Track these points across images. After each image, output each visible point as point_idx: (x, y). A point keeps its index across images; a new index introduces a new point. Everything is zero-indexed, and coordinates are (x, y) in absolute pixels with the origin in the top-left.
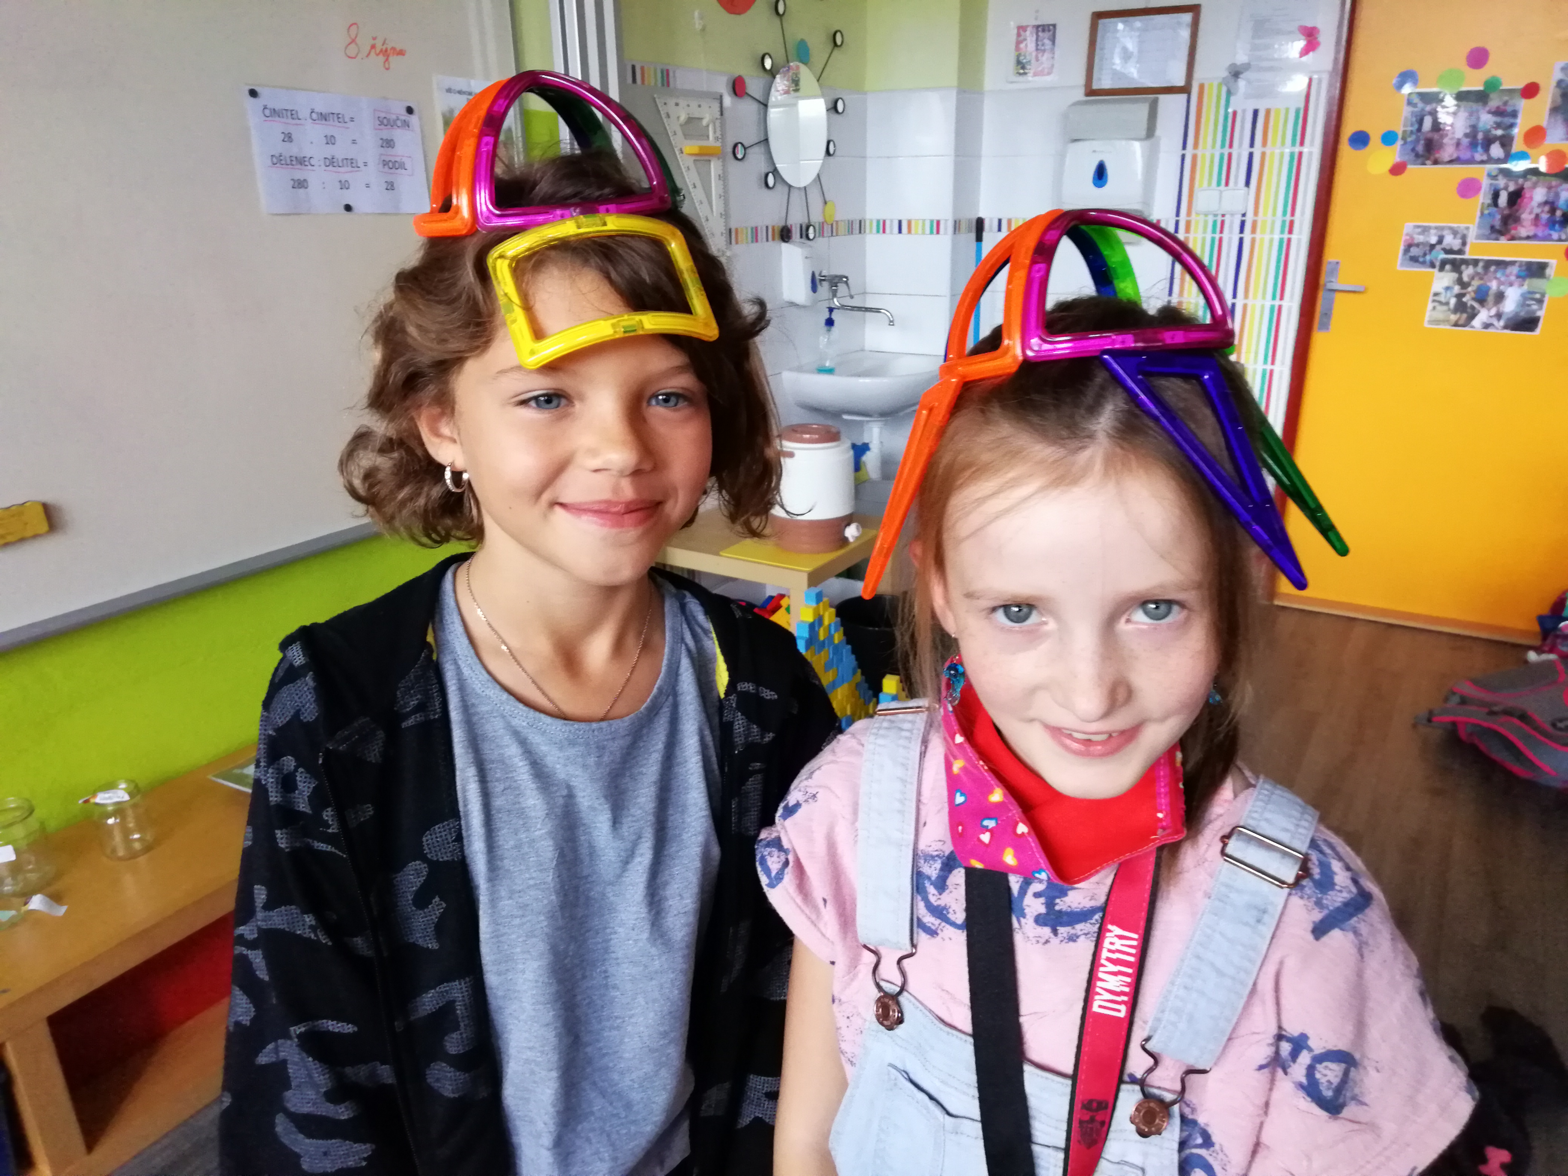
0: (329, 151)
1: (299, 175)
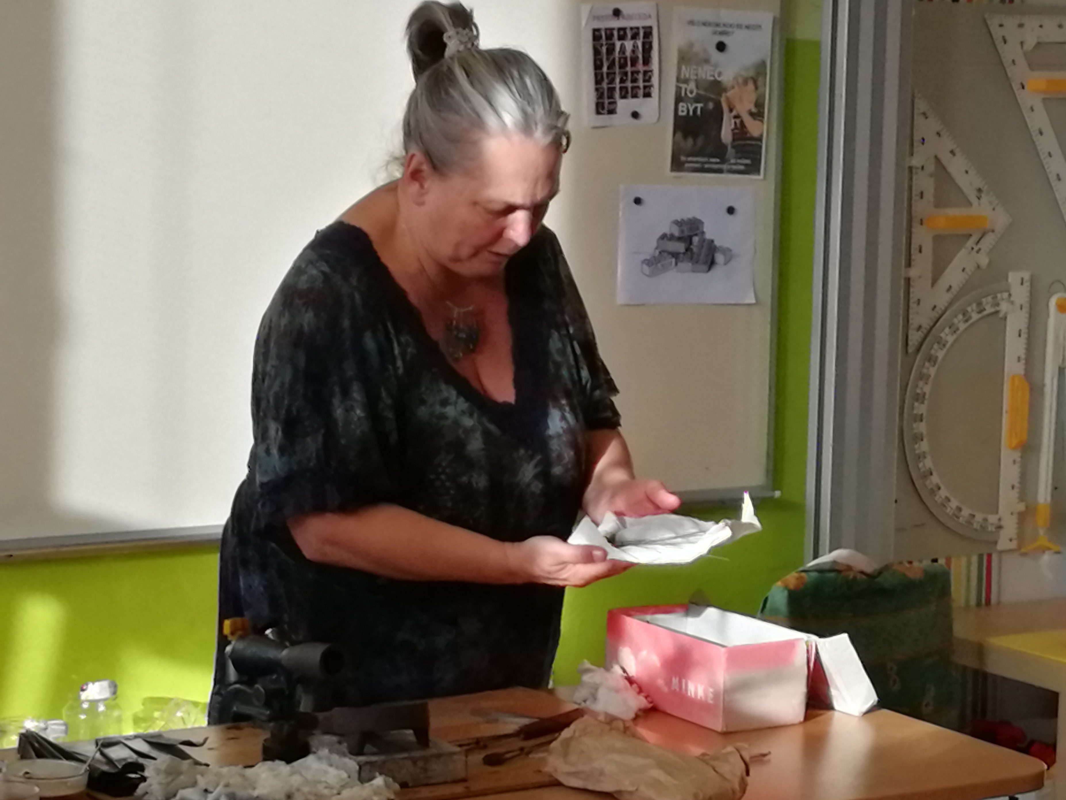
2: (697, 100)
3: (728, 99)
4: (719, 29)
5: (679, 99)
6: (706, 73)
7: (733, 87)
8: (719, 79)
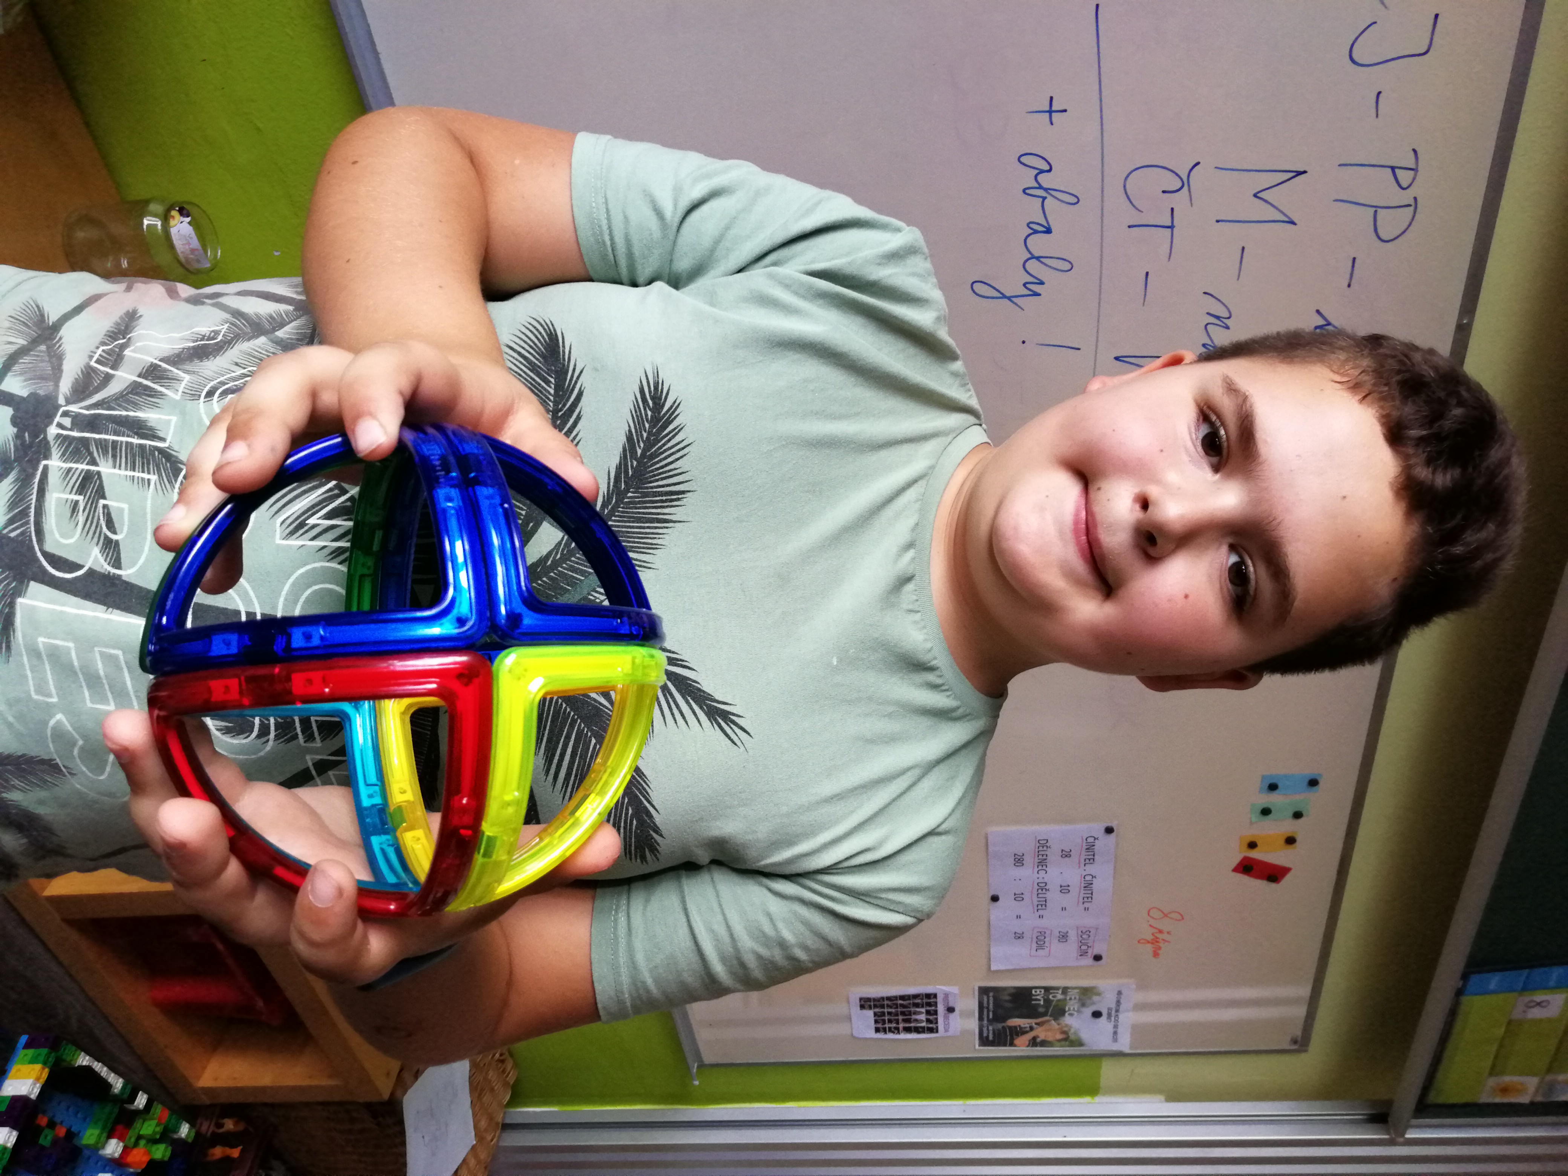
0: (1054, 887)
1: (1029, 860)
2: (1047, 1001)
3: (1048, 1021)
4: (1113, 1012)
5: (1047, 989)
6: (1072, 1005)
7: (1058, 1024)
8: (1067, 1014)
